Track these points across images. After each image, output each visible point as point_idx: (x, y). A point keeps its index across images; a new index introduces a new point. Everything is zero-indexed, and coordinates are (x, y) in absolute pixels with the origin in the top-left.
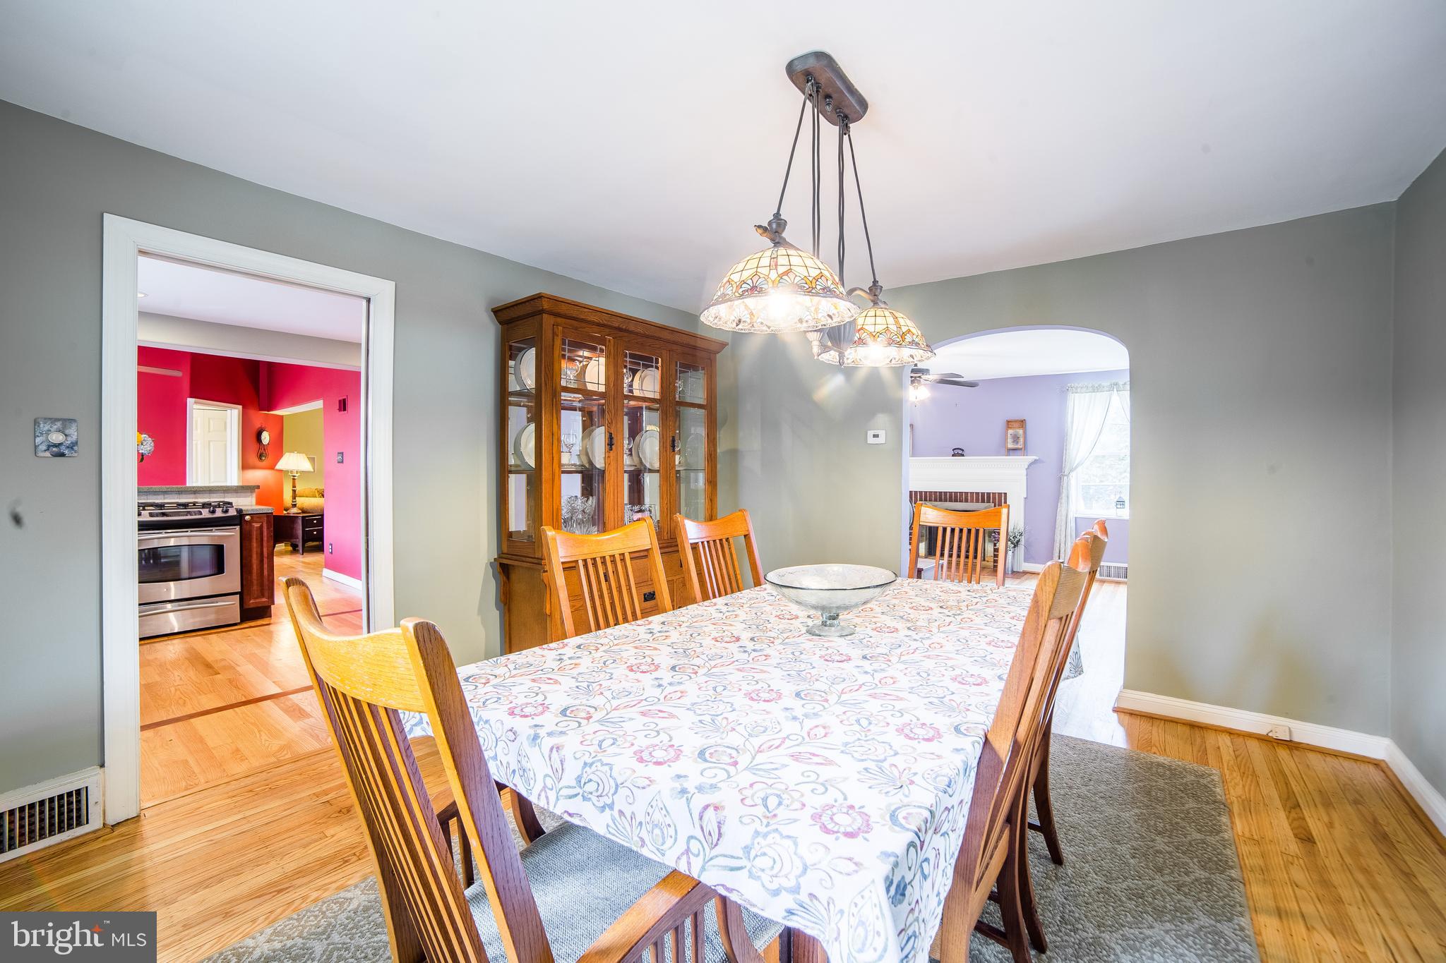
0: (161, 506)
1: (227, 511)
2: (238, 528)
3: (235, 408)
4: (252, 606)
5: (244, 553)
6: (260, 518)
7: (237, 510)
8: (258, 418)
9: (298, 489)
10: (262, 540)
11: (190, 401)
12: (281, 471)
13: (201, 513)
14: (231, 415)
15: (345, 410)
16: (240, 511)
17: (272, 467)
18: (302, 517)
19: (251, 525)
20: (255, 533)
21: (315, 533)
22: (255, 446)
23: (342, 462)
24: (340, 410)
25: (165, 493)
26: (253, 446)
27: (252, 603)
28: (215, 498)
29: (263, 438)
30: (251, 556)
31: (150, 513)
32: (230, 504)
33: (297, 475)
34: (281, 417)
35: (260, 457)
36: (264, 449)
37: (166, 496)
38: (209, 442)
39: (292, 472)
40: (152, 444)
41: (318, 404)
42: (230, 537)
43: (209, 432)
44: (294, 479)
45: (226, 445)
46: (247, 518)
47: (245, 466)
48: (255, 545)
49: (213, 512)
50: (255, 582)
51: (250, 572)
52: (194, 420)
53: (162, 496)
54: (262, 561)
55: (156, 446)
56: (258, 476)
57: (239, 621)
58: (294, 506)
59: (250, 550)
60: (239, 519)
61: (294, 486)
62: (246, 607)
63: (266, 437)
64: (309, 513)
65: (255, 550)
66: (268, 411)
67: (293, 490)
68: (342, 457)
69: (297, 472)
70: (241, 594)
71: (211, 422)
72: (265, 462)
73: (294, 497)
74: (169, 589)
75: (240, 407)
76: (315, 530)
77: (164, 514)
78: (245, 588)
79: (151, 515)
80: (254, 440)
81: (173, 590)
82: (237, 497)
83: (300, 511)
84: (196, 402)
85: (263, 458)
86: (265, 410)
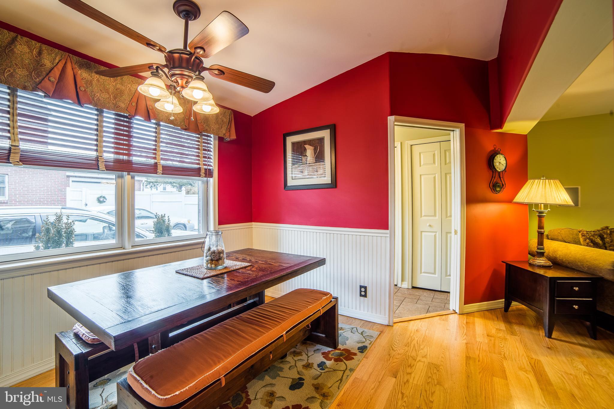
3: (455, 128)
9: (546, 230)
11: (391, 119)
14: (454, 136)
17: (510, 201)
22: (485, 174)
26: (484, 172)
29: (496, 163)
35: (493, 187)
36: (499, 177)
39: (537, 205)
44: (541, 216)
47: (472, 198)
58: (541, 254)
63: (500, 163)
67: (542, 228)
69: (546, 206)
72: (502, 194)
73: (541, 243)
75: (463, 125)
80: (484, 165)
83: (549, 263)
84: (396, 121)
85: (497, 189)
86: (498, 128)
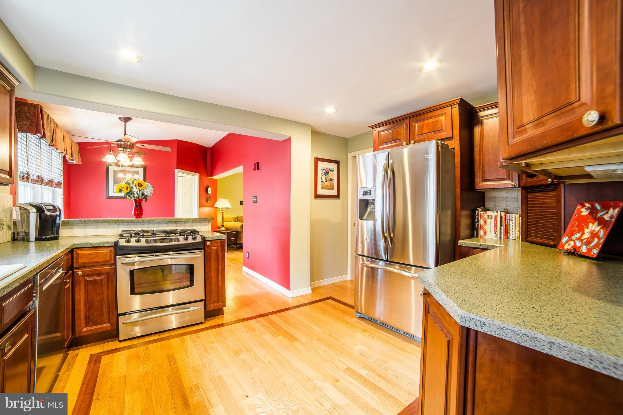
0: (154, 234)
1: (195, 239)
2: (202, 251)
3: (196, 175)
4: (211, 309)
5: (206, 269)
6: (216, 243)
7: (201, 236)
8: (207, 179)
10: (218, 259)
11: (177, 170)
12: (216, 208)
13: (178, 240)
14: (195, 178)
15: (258, 169)
16: (203, 238)
17: (212, 206)
18: (228, 233)
19: (211, 248)
20: (213, 254)
21: (233, 241)
23: (256, 202)
24: (255, 170)
25: (159, 223)
26: (204, 194)
27: (211, 307)
28: (188, 226)
29: (208, 191)
30: (211, 272)
32: (198, 232)
34: (216, 180)
35: (207, 200)
36: (209, 197)
37: (160, 225)
38: (185, 193)
39: (221, 208)
41: (240, 169)
42: (196, 257)
43: (185, 188)
44: (222, 212)
45: (192, 194)
46: (209, 243)
47: (201, 206)
48: (213, 263)
49: (186, 239)
50: (213, 291)
51: (210, 284)
52: (178, 181)
54: (218, 275)
56: (207, 210)
57: (204, 321)
58: (223, 226)
59: (210, 267)
60: (203, 245)
61: (223, 216)
62: (208, 309)
63: (210, 191)
64: (229, 230)
65: (213, 267)
66: (211, 176)
67: (222, 218)
68: (256, 199)
69: (224, 209)
70: (205, 301)
71: (185, 183)
72: (210, 203)
73: (223, 222)
75: (199, 174)
76: (233, 240)
77: (155, 241)
78: (207, 296)
79: (147, 241)
80: (205, 191)
82: (200, 226)
83: (225, 229)
84: (179, 171)
85: (209, 201)
86: (209, 176)
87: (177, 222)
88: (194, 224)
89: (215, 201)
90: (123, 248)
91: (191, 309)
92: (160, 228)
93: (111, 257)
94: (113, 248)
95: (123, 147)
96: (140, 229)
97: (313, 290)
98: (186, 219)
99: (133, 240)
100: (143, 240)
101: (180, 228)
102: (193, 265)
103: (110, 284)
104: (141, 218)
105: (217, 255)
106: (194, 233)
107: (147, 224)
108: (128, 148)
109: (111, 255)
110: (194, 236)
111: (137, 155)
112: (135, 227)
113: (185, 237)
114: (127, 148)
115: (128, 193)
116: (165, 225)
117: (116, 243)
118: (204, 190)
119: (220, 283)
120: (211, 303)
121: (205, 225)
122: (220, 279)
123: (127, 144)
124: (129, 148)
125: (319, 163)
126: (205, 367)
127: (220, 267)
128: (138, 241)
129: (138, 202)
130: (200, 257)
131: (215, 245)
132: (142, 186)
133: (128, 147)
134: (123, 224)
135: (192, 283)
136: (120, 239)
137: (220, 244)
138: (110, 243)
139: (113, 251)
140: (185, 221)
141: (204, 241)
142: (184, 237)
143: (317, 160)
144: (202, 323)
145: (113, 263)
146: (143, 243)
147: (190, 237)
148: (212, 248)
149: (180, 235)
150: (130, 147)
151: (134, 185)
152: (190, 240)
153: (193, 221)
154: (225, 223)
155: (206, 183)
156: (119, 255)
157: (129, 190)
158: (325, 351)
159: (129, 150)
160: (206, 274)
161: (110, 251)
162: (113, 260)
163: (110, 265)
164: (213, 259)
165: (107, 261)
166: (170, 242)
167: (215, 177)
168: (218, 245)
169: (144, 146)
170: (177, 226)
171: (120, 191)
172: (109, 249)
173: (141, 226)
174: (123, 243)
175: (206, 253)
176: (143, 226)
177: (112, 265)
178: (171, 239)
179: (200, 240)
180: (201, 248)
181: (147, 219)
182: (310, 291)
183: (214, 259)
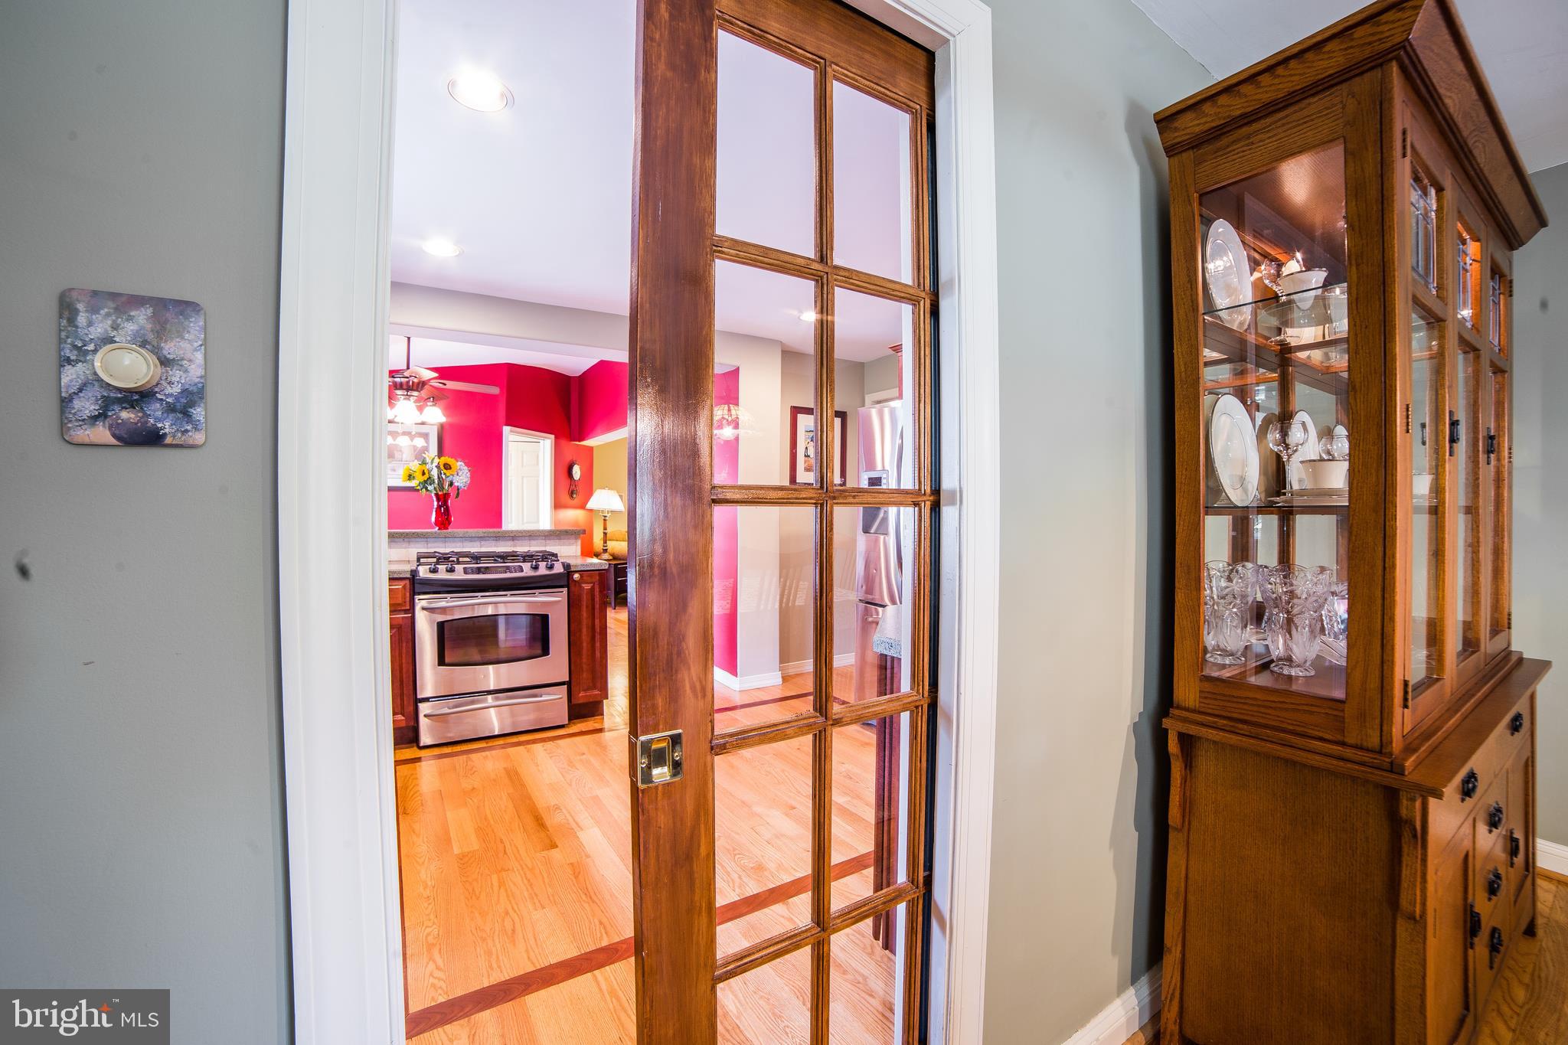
0: (476, 558)
1: (551, 567)
2: (565, 590)
3: (547, 438)
4: (581, 701)
5: (572, 626)
6: (591, 576)
7: (563, 564)
8: (570, 448)
9: (609, 531)
10: (593, 607)
11: (506, 429)
12: (591, 510)
13: (521, 570)
14: (545, 445)
16: (567, 566)
17: (583, 507)
18: (614, 565)
19: (581, 587)
20: (585, 597)
26: (565, 482)
27: (582, 696)
28: (537, 546)
29: (574, 472)
30: (580, 630)
31: (465, 568)
32: (555, 555)
33: (608, 515)
34: (591, 449)
35: (571, 494)
36: (576, 486)
37: (483, 543)
38: (523, 477)
39: (602, 511)
40: (468, 475)
42: (553, 603)
43: (522, 466)
44: (605, 520)
45: (538, 481)
46: (576, 576)
47: (558, 505)
48: (585, 614)
49: (536, 568)
50: (585, 666)
51: (580, 654)
52: (509, 453)
53: (478, 543)
54: (593, 638)
55: (472, 477)
56: (572, 516)
57: (567, 723)
58: (605, 551)
59: (580, 622)
60: (565, 579)
61: (605, 529)
62: (574, 701)
63: (577, 472)
64: (620, 559)
65: (585, 622)
66: (579, 441)
67: (604, 533)
69: (609, 512)
70: (569, 684)
71: (525, 456)
72: (577, 500)
73: (605, 542)
74: (486, 676)
75: (553, 436)
77: (479, 571)
78: (573, 676)
79: (466, 571)
80: (566, 474)
81: (492, 676)
82: (558, 544)
83: (611, 558)
84: (511, 431)
85: (575, 496)
86: (576, 441)
87: (514, 536)
88: (548, 542)
89: (590, 494)
90: (426, 582)
91: (544, 698)
92: (484, 550)
93: (405, 598)
94: (407, 582)
95: (405, 387)
96: (447, 551)
97: (785, 679)
98: (533, 531)
99: (442, 568)
100: (459, 568)
101: (522, 548)
102: (548, 615)
103: (404, 645)
104: (448, 529)
105: (593, 599)
106: (549, 557)
107: (460, 541)
108: (414, 390)
109: (405, 594)
110: (549, 563)
111: (431, 404)
112: (439, 547)
113: (534, 563)
114: (412, 390)
115: (425, 482)
116: (494, 543)
117: (414, 573)
118: (563, 471)
119: (598, 654)
120: (581, 689)
121: (570, 545)
122: (598, 644)
123: (413, 382)
124: (417, 390)
125: (801, 417)
126: (570, 785)
127: (597, 622)
128: (451, 570)
129: (443, 499)
130: (559, 601)
131: (589, 580)
132: (450, 468)
133: (415, 388)
134: (417, 539)
135: (545, 651)
136: (418, 566)
137: (598, 578)
138: (405, 572)
139: (408, 586)
140: (531, 535)
141: (568, 572)
142: (532, 565)
143: (796, 411)
144: (562, 727)
145: (408, 608)
146: (459, 574)
147: (542, 565)
148: (583, 585)
149: (524, 561)
150: (418, 387)
151: (434, 467)
152: (543, 570)
153: (545, 536)
154: (611, 545)
155: (568, 457)
156: (419, 594)
157: (427, 476)
158: (783, 771)
159: (415, 393)
160: (571, 634)
161: (404, 587)
162: (408, 603)
163: (403, 613)
164: (585, 607)
165: (399, 604)
166: (506, 573)
167: (587, 443)
168: (594, 580)
169: (445, 385)
170: (515, 546)
171: (410, 477)
172: (402, 583)
173: (449, 544)
174: (423, 572)
175: (571, 594)
176: (453, 545)
177: (406, 611)
178: (508, 568)
179: (562, 570)
180: (563, 584)
181: (460, 531)
182: (780, 681)
183: (587, 607)
